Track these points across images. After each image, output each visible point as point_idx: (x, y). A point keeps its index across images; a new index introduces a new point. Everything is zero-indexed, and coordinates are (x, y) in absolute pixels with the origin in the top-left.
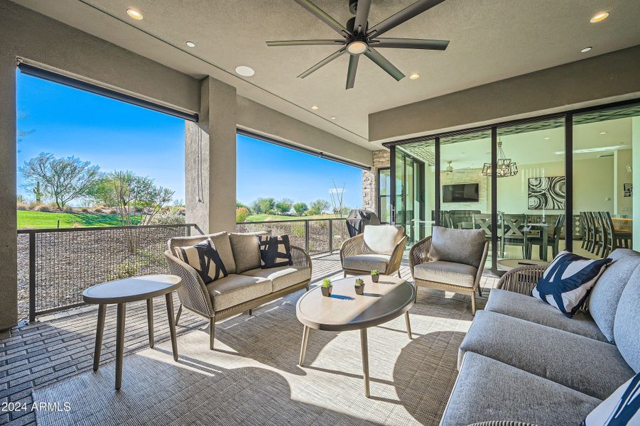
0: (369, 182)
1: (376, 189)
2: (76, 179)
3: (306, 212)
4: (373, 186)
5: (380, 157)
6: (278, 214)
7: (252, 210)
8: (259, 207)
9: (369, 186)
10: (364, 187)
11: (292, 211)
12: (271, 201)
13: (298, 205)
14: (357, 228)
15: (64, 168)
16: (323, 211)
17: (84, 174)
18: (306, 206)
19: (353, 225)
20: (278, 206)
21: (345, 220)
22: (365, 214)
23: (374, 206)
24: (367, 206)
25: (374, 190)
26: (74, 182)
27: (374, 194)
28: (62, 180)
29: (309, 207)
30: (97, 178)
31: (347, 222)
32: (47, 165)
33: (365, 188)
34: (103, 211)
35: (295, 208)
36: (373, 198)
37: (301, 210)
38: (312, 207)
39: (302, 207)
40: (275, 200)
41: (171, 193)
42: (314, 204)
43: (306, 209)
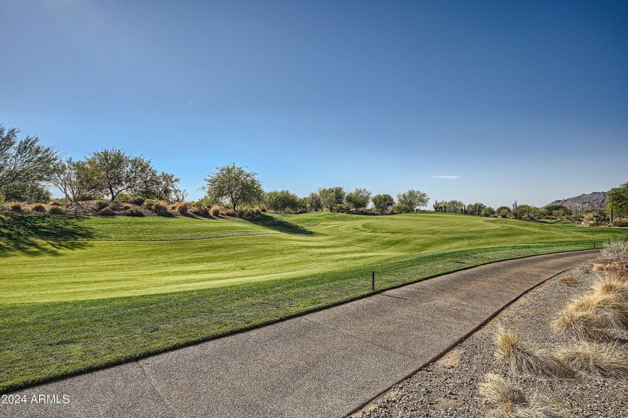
3: (390, 208)
6: (350, 212)
7: (308, 205)
8: (319, 200)
11: (370, 205)
12: (339, 191)
13: (379, 197)
16: (418, 208)
20: (349, 199)
29: (396, 200)
35: (375, 201)
37: (384, 204)
38: (400, 200)
39: (385, 200)
40: (344, 190)
41: (176, 180)
42: (404, 196)
43: (391, 203)
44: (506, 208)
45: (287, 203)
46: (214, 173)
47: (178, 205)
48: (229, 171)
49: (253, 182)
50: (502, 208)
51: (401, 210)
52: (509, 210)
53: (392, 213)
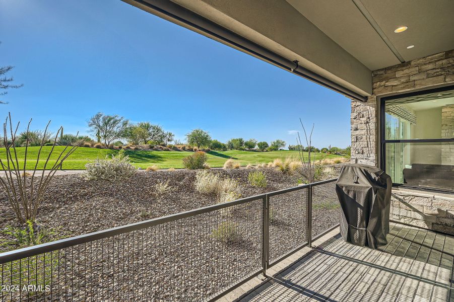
0: (364, 120)
1: (377, 129)
2: (116, 127)
3: (267, 149)
4: (372, 125)
5: (387, 79)
6: (246, 150)
7: (227, 147)
8: (232, 145)
9: (364, 126)
10: (354, 126)
11: (257, 147)
12: (241, 140)
13: (261, 143)
14: (362, 204)
15: (109, 121)
16: (280, 148)
17: (120, 124)
18: (266, 143)
19: (351, 195)
20: (246, 144)
21: (334, 185)
22: (373, 176)
23: (373, 156)
24: (360, 156)
25: (373, 132)
26: (115, 129)
27: (373, 138)
28: (108, 128)
29: (270, 145)
30: (128, 126)
31: (339, 189)
32: (101, 118)
33: (356, 129)
34: (131, 147)
35: (259, 145)
36: (373, 144)
37: (263, 147)
38: (272, 145)
39: (264, 144)
40: (243, 140)
41: (173, 135)
42: (274, 143)
43: (267, 146)
44: (326, 149)
45: (217, 146)
46: (190, 132)
47: (181, 147)
48: (197, 131)
49: (207, 136)
50: (323, 149)
51: (271, 150)
52: (327, 150)
53: (267, 151)
